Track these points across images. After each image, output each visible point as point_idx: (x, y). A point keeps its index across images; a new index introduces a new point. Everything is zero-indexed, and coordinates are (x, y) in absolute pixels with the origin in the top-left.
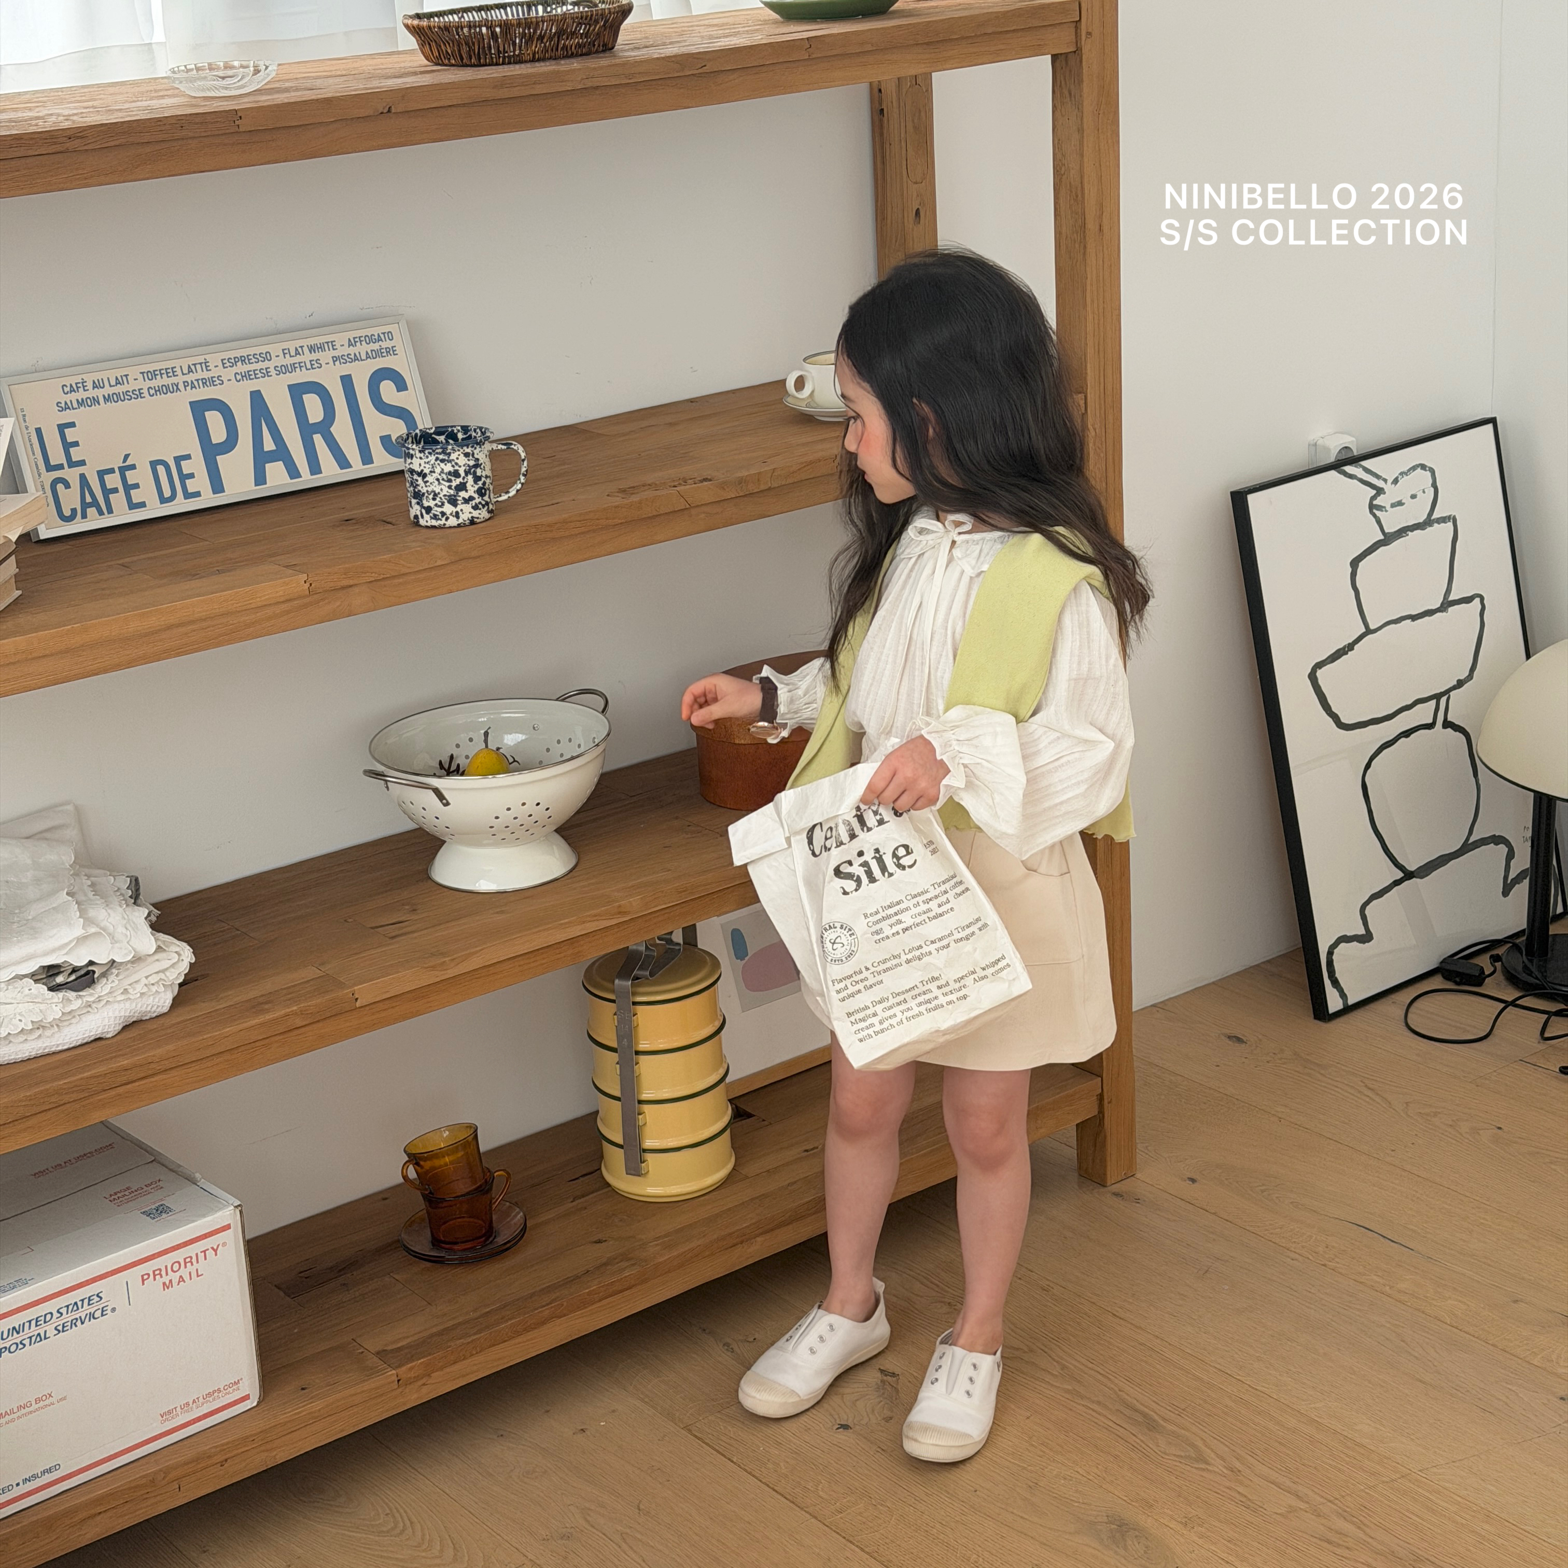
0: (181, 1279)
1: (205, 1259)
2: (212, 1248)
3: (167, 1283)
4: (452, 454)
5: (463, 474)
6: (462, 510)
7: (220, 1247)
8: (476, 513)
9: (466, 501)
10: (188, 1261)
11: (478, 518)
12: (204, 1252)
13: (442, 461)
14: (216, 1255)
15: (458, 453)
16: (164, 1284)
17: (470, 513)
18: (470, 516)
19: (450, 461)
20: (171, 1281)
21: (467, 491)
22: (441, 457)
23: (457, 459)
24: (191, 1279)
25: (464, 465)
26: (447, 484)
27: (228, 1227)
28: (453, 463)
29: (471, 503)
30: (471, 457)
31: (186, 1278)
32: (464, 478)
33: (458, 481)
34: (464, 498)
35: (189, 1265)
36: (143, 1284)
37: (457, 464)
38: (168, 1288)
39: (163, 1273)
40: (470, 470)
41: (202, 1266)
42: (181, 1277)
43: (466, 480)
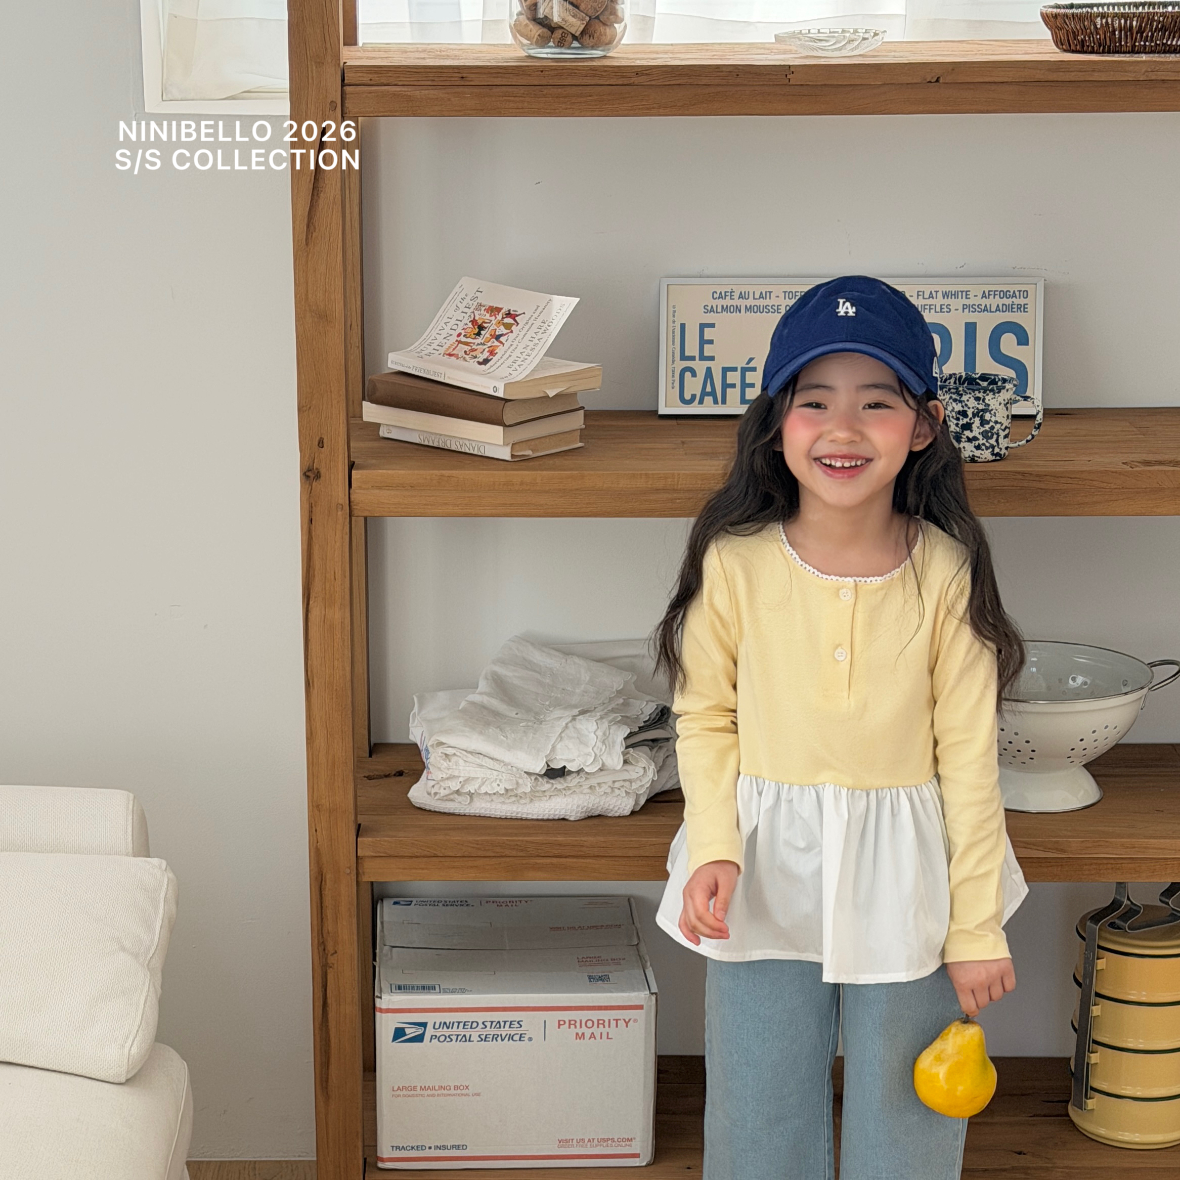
0: (593, 1036)
1: (617, 1026)
2: (624, 1020)
3: (580, 1035)
4: (964, 396)
5: (970, 415)
6: (964, 447)
7: (631, 1021)
8: (977, 453)
9: (969, 440)
10: (600, 1023)
11: (979, 457)
12: (617, 1020)
13: (955, 400)
14: (627, 1026)
15: (969, 396)
16: (577, 1034)
17: (972, 451)
18: (971, 454)
19: (961, 402)
20: (583, 1034)
21: (972, 431)
22: (954, 396)
23: (968, 400)
24: (601, 1038)
25: (973, 408)
26: (955, 422)
27: (641, 1007)
28: (963, 404)
29: (974, 442)
30: (981, 402)
31: (598, 1037)
32: (971, 419)
33: (965, 421)
34: (967, 437)
35: (601, 1026)
36: (559, 1027)
37: (966, 405)
38: (580, 1038)
39: (578, 1025)
40: (978, 413)
41: (613, 1031)
42: (593, 1033)
43: (972, 421)
